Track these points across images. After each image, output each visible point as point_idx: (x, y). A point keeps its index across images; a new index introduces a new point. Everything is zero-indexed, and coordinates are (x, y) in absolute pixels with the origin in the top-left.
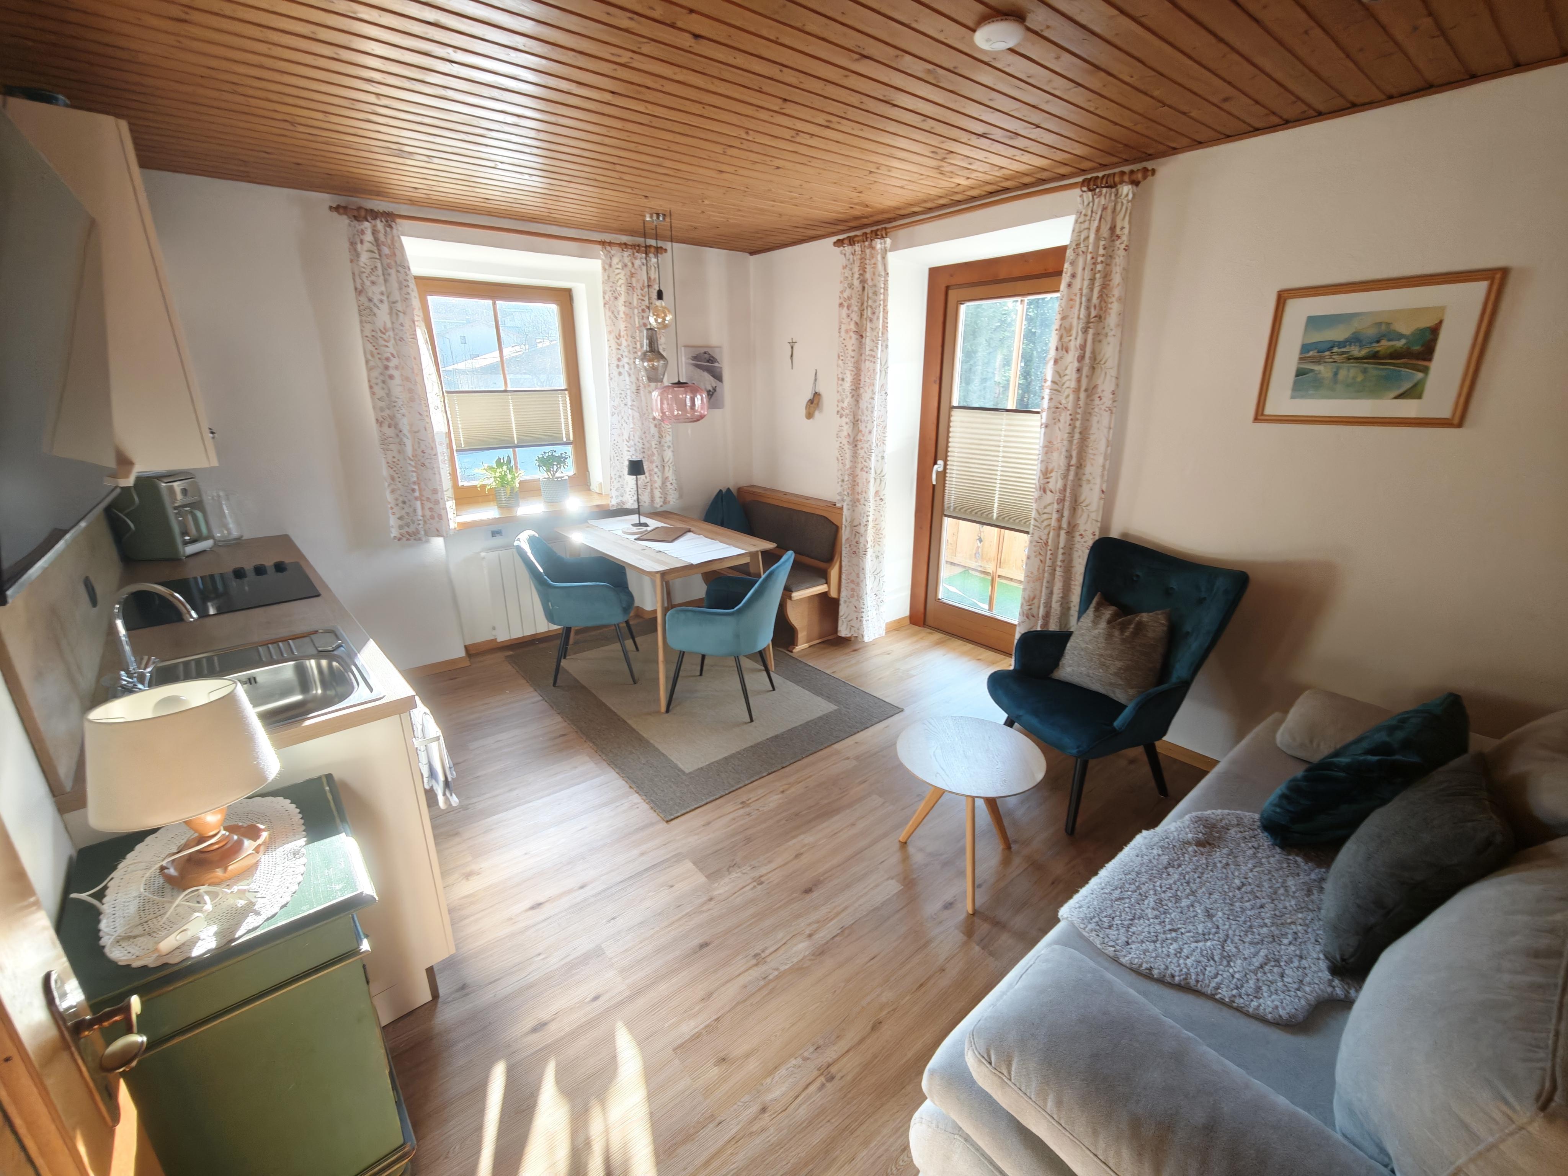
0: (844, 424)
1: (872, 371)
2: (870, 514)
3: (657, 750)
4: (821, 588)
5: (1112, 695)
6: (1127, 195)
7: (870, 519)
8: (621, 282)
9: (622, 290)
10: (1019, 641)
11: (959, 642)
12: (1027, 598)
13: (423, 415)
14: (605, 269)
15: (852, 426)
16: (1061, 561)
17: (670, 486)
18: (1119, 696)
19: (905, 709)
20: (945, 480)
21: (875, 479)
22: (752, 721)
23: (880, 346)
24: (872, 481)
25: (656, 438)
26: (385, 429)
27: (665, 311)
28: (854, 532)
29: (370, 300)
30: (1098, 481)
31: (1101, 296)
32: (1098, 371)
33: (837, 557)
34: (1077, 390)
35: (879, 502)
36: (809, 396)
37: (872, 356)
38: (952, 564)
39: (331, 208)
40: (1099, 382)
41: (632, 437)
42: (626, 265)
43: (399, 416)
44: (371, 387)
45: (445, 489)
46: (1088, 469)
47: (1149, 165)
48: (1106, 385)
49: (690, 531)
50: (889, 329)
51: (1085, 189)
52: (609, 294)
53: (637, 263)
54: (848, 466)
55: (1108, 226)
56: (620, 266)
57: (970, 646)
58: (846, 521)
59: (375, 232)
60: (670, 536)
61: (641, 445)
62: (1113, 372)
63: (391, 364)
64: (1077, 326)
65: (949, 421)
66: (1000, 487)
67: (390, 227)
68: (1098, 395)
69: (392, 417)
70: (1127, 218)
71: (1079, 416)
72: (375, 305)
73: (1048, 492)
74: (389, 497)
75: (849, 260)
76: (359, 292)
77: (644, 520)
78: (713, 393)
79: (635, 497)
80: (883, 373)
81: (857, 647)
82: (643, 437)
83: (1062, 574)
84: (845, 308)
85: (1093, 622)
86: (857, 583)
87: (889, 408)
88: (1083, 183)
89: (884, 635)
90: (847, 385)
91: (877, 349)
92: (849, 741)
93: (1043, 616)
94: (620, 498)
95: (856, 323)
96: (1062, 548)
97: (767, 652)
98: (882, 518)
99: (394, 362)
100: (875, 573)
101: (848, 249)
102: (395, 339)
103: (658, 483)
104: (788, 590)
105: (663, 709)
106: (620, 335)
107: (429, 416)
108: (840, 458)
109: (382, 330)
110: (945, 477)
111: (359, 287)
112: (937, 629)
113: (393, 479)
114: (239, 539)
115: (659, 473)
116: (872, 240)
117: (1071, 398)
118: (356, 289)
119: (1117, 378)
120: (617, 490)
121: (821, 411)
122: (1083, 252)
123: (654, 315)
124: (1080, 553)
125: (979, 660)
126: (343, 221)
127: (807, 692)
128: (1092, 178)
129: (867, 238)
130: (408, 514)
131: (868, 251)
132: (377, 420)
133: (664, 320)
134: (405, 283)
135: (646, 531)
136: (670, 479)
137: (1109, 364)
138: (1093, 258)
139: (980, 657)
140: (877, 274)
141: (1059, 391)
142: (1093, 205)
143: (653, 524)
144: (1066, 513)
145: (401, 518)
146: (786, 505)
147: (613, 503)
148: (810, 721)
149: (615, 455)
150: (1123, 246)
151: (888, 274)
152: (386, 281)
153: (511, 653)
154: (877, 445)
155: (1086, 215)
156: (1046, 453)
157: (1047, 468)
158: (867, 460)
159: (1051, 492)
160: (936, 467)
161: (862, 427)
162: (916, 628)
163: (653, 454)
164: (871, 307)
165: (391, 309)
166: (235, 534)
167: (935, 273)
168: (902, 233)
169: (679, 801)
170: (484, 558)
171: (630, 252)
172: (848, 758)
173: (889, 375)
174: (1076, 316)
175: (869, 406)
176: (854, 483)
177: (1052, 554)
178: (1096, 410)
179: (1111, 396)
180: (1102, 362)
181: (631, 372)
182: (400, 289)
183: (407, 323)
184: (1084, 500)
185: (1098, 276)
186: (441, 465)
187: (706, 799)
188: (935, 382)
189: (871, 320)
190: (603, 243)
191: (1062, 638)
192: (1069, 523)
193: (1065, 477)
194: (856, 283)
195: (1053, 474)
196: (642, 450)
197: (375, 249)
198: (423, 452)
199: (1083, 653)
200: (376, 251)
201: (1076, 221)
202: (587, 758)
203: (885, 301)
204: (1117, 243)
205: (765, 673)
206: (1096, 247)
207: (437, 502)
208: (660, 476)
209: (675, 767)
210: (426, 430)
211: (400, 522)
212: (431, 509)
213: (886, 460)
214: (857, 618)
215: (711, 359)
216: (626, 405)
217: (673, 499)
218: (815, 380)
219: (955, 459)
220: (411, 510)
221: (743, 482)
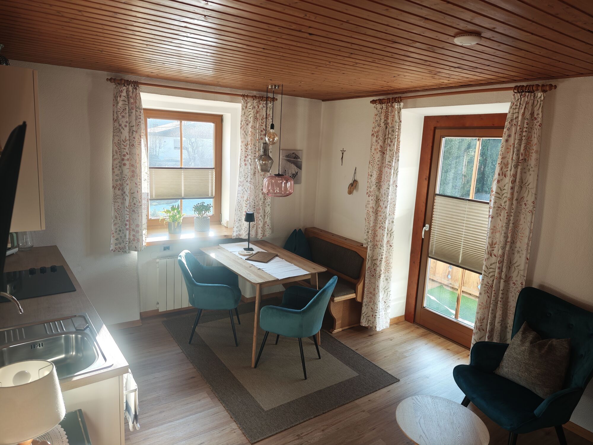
0: (370, 200)
1: (389, 174)
2: (384, 254)
3: (248, 393)
4: (353, 296)
5: (534, 391)
6: (541, 97)
7: (384, 257)
8: (250, 116)
9: (251, 120)
10: (474, 345)
11: (436, 336)
12: (479, 318)
13: (138, 185)
14: (243, 109)
15: (375, 202)
16: (501, 298)
17: (267, 227)
18: (539, 392)
19: (401, 380)
20: (430, 236)
21: (387, 234)
22: (306, 378)
23: (394, 160)
24: (386, 235)
25: (262, 200)
26: (117, 191)
27: (274, 135)
28: (373, 263)
29: (120, 125)
30: (524, 252)
31: (525, 149)
32: (524, 189)
33: (362, 277)
34: (511, 199)
35: (389, 247)
36: (351, 181)
37: (389, 165)
38: (433, 280)
39: (107, 79)
40: (525, 195)
41: (249, 199)
42: (254, 107)
43: (125, 185)
44: (113, 169)
45: (143, 224)
46: (518, 245)
47: (553, 82)
48: (529, 198)
49: (277, 256)
50: (400, 151)
51: (516, 91)
52: (244, 122)
53: (261, 106)
54: (371, 225)
55: (530, 113)
56: (251, 107)
57: (442, 339)
58: (369, 257)
59: (127, 91)
60: (266, 258)
61: (253, 204)
62: (534, 191)
63: (126, 158)
64: (511, 165)
65: (433, 202)
66: (463, 246)
67: (136, 89)
68: (524, 203)
69: (122, 185)
70: (540, 110)
71: (512, 214)
72: (122, 128)
73: (493, 256)
74: (113, 228)
75: (379, 111)
76: (115, 121)
77: (251, 246)
78: (296, 176)
79: (248, 232)
80: (395, 174)
81: (372, 334)
82: (255, 199)
83: (502, 306)
84: (375, 137)
85: (521, 341)
86: (374, 294)
87: (397, 194)
88: (515, 88)
89: (389, 327)
90: (374, 179)
91: (393, 162)
92: (365, 399)
93: (489, 331)
94: (239, 232)
95: (381, 146)
96: (502, 290)
97: (317, 336)
98: (391, 257)
99: (128, 157)
100: (385, 289)
101: (379, 106)
102: (129, 145)
103: (261, 225)
104: (333, 296)
105: (253, 366)
106: (247, 144)
107: (141, 185)
108: (367, 219)
109: (124, 140)
110: (430, 234)
111: (115, 118)
112: (422, 325)
113: (116, 218)
114: (32, 247)
115: (262, 220)
116: (392, 103)
117: (508, 203)
118: (113, 119)
119: (536, 194)
120: (237, 227)
121: (357, 190)
122: (515, 125)
123: (268, 137)
124: (513, 294)
125: (448, 349)
126: (112, 86)
127: (340, 362)
128: (520, 86)
129: (390, 101)
130: (121, 237)
131: (390, 108)
132: (113, 186)
133: (274, 140)
134: (139, 117)
135: (253, 254)
136: (268, 223)
137: (530, 186)
138: (520, 129)
139: (449, 348)
140: (394, 121)
141: (500, 198)
142: (521, 100)
143: (257, 249)
144: (504, 270)
145: (117, 239)
146: (333, 242)
147: (234, 235)
148: (342, 382)
149: (238, 208)
150: (538, 124)
151: (401, 121)
152: (129, 115)
153: (165, 319)
154: (390, 214)
155: (516, 105)
156: (492, 233)
157: (492, 242)
158: (383, 223)
159: (495, 256)
160: (424, 228)
161: (381, 204)
162: (409, 324)
163: (259, 209)
164: (390, 138)
165: (130, 130)
166: (30, 244)
167: (427, 119)
168: (409, 101)
169: (259, 430)
170: (158, 262)
171: (257, 100)
172: (364, 411)
173: (398, 176)
174: (511, 158)
175: (386, 193)
176: (375, 235)
177: (495, 293)
178: (523, 211)
179: (532, 204)
180: (527, 185)
181: (252, 164)
182: (136, 119)
183: (137, 137)
184: (516, 263)
185: (524, 138)
186: (143, 211)
187: (276, 430)
188: (426, 179)
189: (390, 146)
190: (243, 96)
191: (502, 347)
192: (506, 276)
193: (504, 248)
194: (382, 124)
195: (496, 246)
196: (253, 207)
197: (126, 100)
198: (134, 204)
199: (514, 360)
200: (127, 101)
201: (511, 107)
202: (206, 395)
203: (399, 135)
204: (535, 122)
205: (315, 347)
206: (523, 122)
207: (138, 232)
208: (262, 222)
209: (259, 407)
210: (138, 192)
211: (117, 242)
212: (134, 235)
213: (394, 223)
214: (373, 316)
215: (297, 157)
216: (247, 181)
217: (268, 233)
218: (355, 173)
219: (436, 224)
220: (123, 235)
221: (308, 226)
